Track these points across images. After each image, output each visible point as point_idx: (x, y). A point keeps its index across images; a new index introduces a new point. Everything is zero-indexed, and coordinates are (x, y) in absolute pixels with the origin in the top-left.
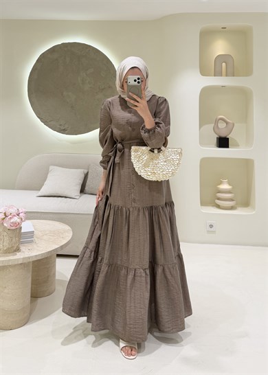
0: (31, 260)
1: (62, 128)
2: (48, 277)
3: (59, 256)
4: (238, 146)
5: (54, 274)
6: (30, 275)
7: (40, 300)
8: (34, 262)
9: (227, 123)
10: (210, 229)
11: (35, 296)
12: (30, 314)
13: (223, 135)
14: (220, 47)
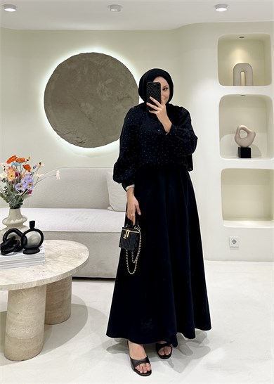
0: (46, 283)
1: (80, 140)
2: (63, 301)
3: (75, 279)
4: (260, 156)
5: (70, 298)
6: (44, 299)
7: (54, 327)
8: (48, 285)
9: (248, 132)
10: (234, 245)
11: (49, 322)
12: (44, 342)
13: (245, 146)
14: (239, 57)
